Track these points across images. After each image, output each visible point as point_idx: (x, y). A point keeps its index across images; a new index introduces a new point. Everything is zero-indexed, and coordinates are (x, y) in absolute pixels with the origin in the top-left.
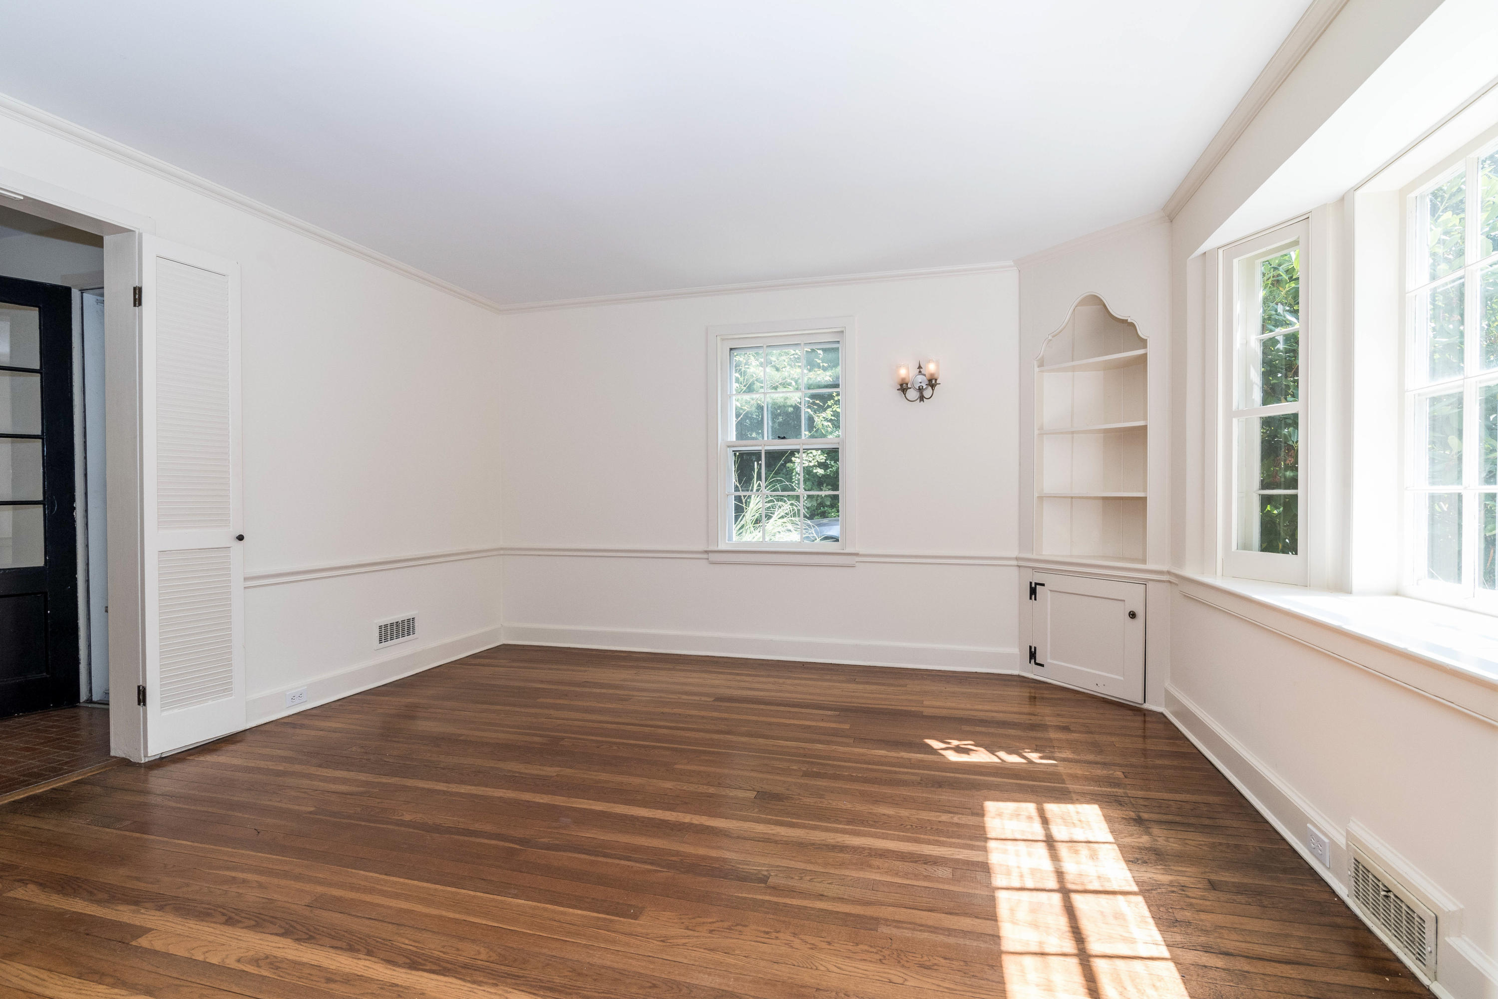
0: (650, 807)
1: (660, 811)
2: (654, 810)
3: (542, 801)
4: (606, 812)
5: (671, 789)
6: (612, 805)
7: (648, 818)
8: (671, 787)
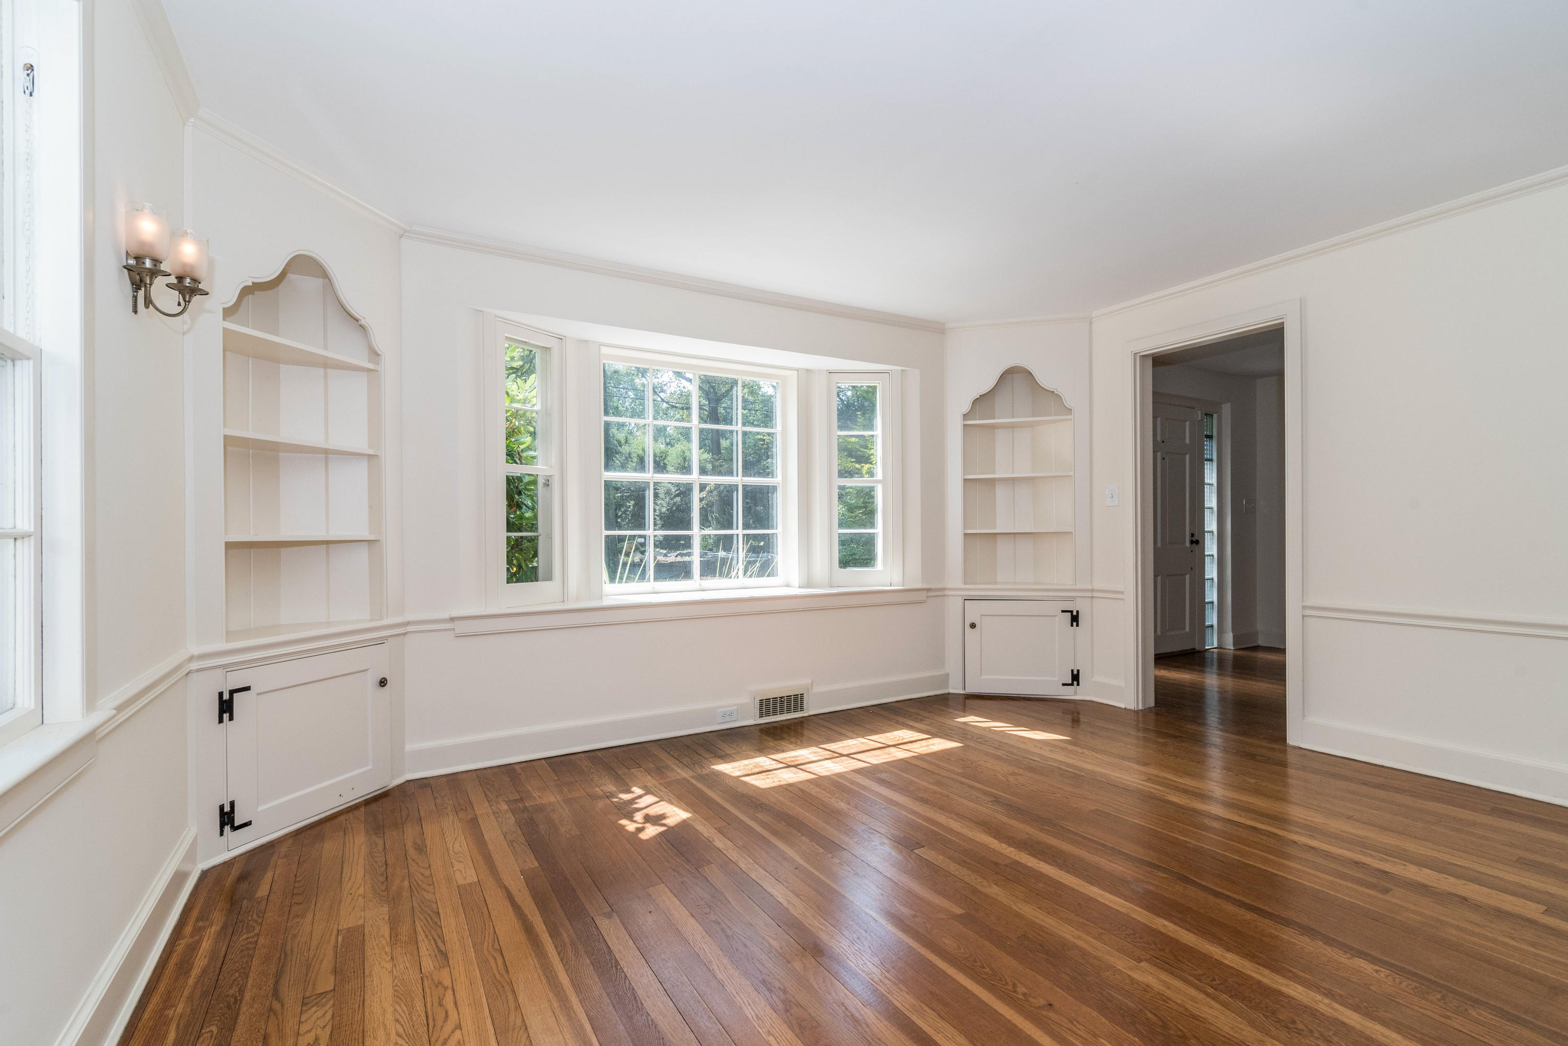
0: (1037, 871)
1: (1029, 865)
2: (1034, 868)
3: (1166, 923)
4: (1087, 882)
5: (995, 884)
6: (1076, 887)
7: (1046, 862)
8: (994, 886)
